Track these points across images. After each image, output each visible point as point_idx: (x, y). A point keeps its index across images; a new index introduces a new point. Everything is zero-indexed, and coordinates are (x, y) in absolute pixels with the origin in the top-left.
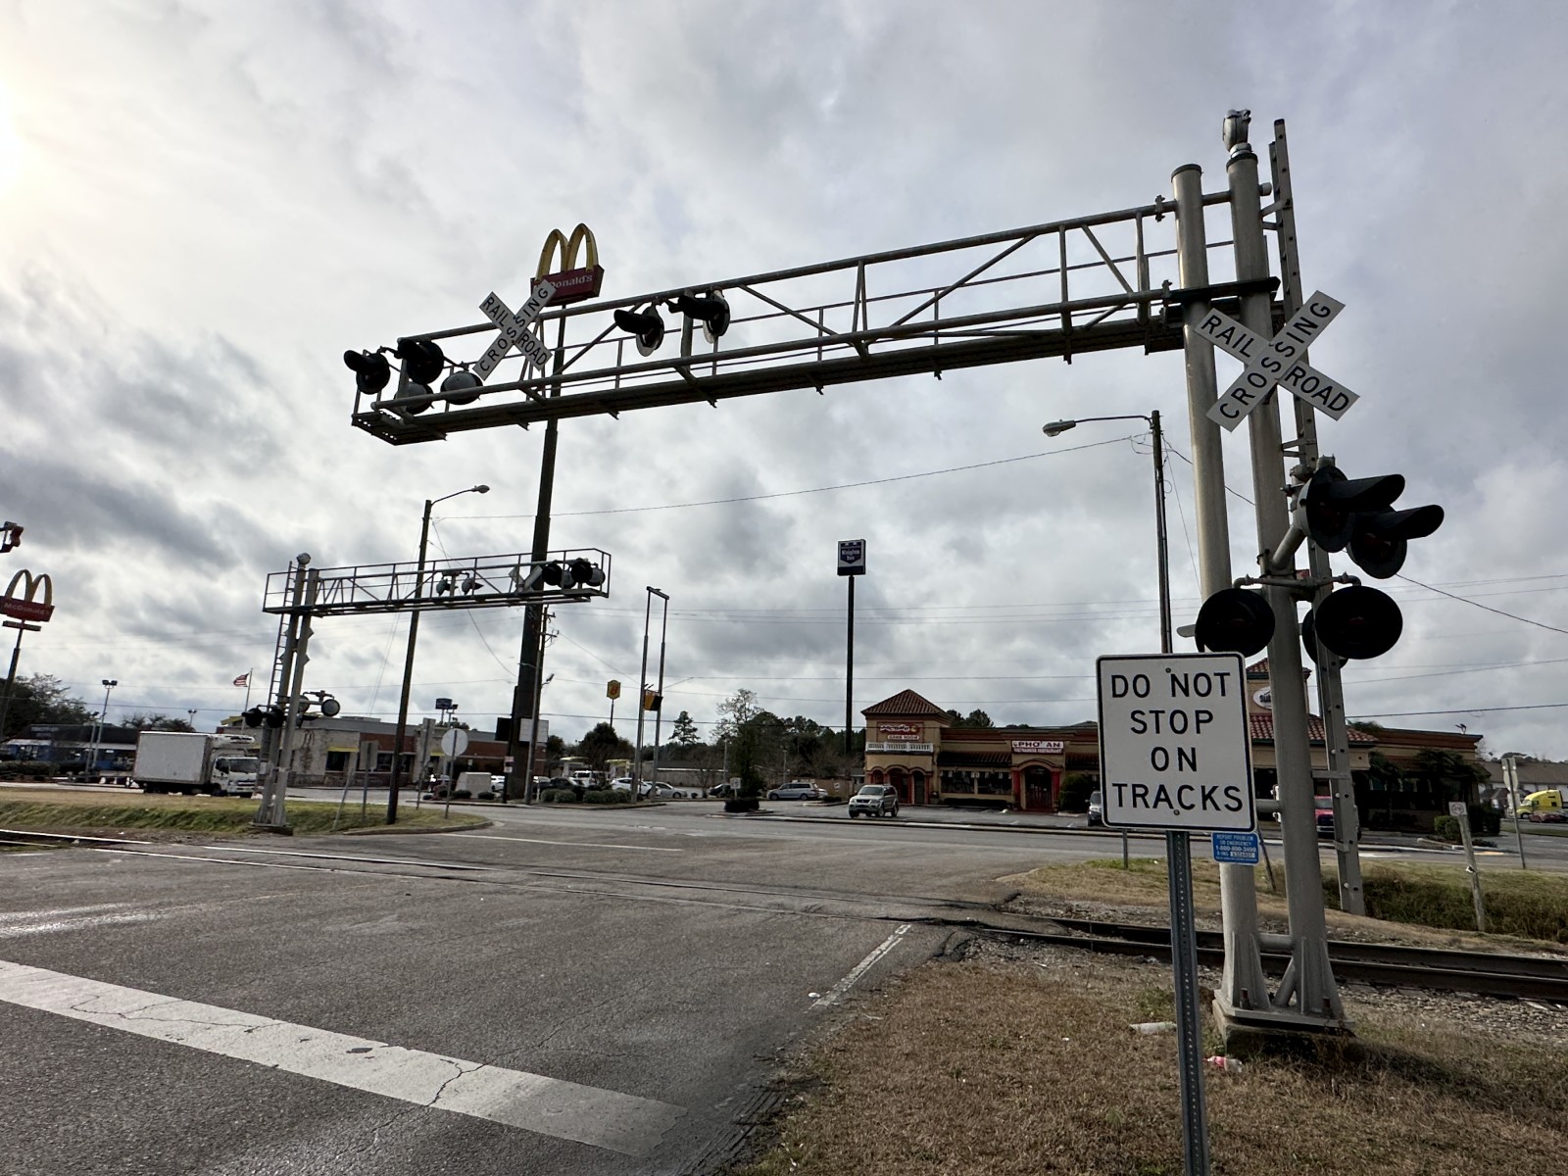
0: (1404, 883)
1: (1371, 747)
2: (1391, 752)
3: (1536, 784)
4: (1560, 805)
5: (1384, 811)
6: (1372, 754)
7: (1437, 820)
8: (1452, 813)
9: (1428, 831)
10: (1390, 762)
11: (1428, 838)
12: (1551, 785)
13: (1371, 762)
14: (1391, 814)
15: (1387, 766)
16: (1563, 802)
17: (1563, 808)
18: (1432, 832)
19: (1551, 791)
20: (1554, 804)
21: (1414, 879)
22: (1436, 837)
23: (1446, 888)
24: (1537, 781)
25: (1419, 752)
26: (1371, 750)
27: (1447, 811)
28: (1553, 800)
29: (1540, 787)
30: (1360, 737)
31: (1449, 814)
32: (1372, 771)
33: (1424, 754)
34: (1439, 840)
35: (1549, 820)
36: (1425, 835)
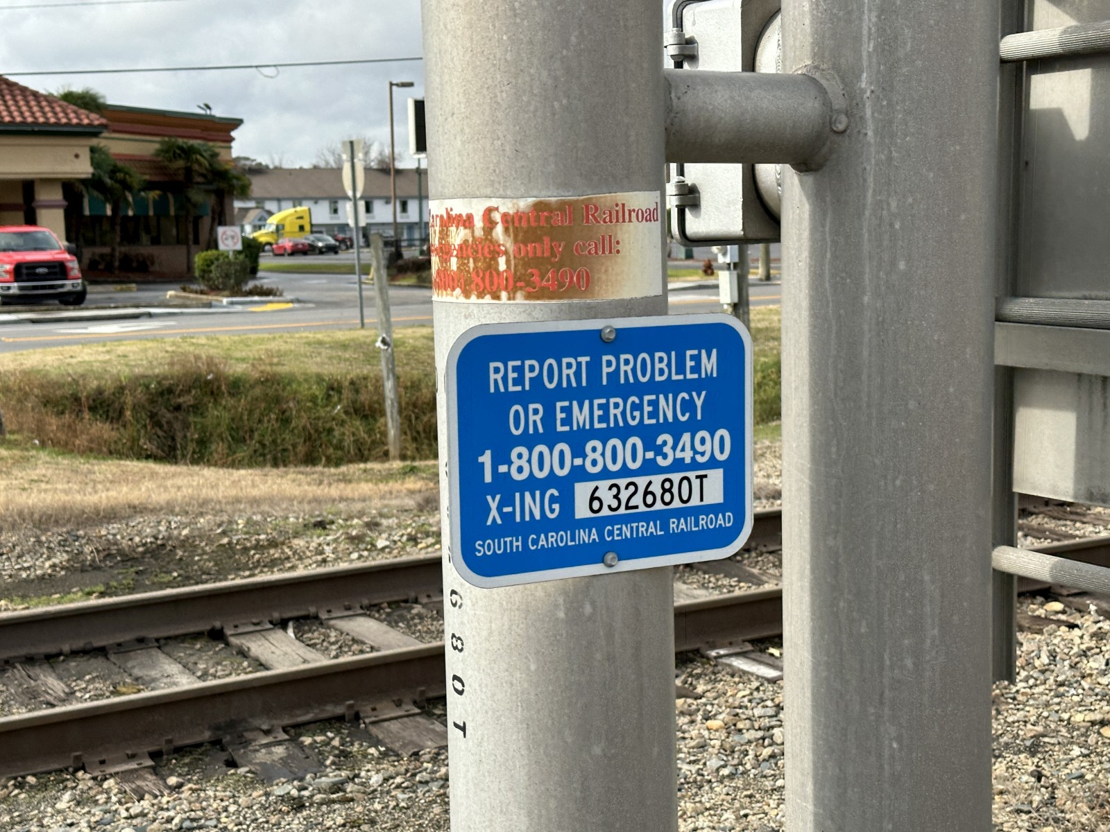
0: (226, 378)
1: (95, 135)
2: (120, 146)
3: (279, 200)
4: (307, 228)
5: (107, 250)
6: (93, 150)
7: (199, 259)
8: (222, 247)
9: (183, 277)
10: (120, 164)
11: (184, 290)
12: (297, 201)
13: (94, 163)
14: (117, 254)
15: (114, 171)
16: (312, 225)
17: (312, 232)
18: (192, 280)
19: (299, 209)
20: (302, 228)
21: (239, 369)
22: (194, 287)
23: (291, 379)
24: (280, 196)
25: (157, 146)
26: (94, 142)
27: (213, 244)
28: (301, 222)
29: (284, 204)
30: (78, 117)
31: (216, 247)
32: (93, 183)
33: (167, 151)
34: (202, 292)
35: (296, 251)
36: (178, 287)
